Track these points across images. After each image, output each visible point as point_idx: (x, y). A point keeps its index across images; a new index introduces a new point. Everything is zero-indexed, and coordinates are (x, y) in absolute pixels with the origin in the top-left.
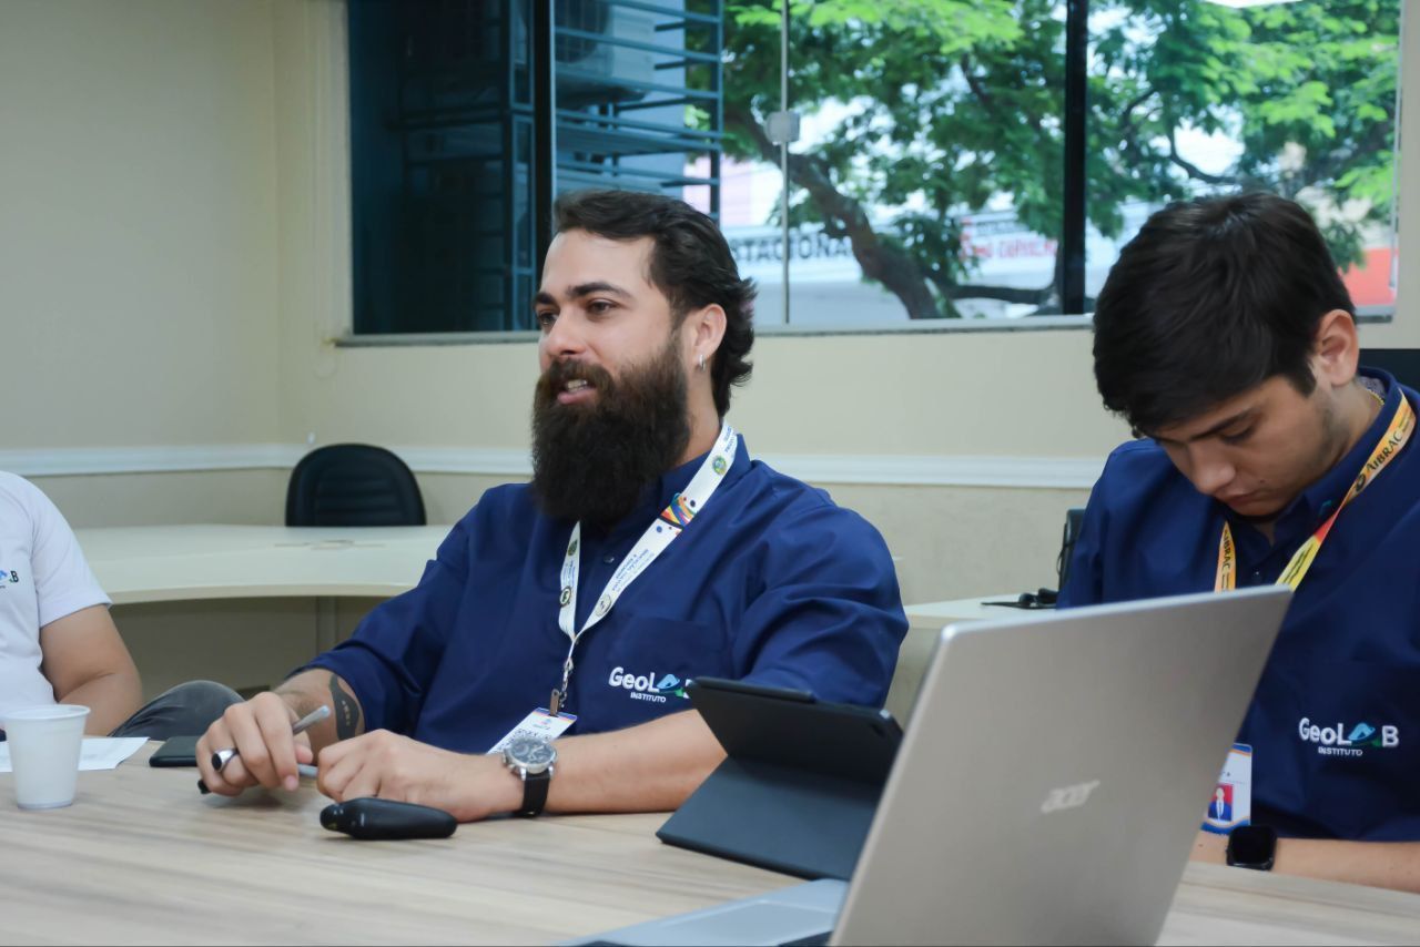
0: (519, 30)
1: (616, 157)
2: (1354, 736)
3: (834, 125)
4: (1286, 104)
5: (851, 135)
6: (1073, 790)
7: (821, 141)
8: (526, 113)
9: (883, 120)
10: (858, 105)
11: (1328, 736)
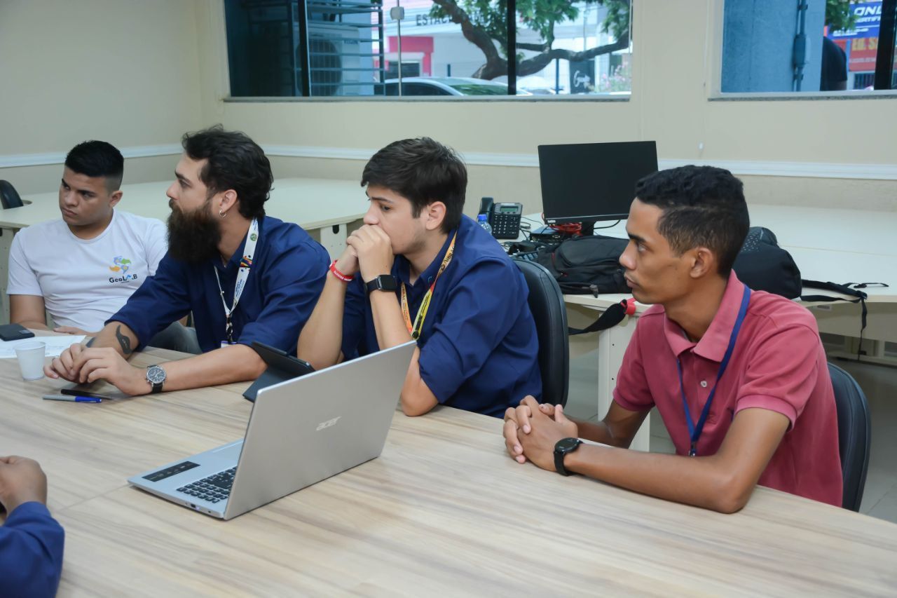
6: (330, 422)
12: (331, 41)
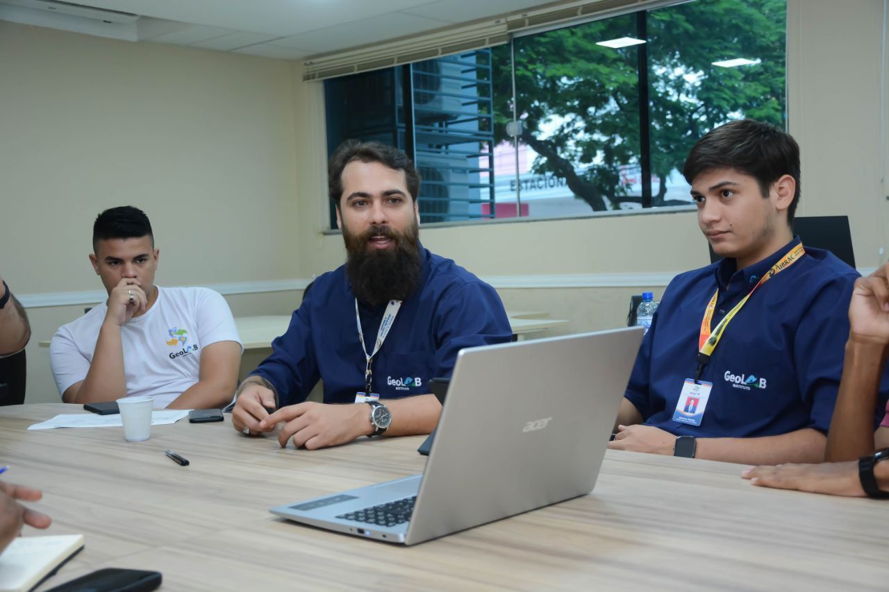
0: (399, 91)
1: (447, 145)
2: (748, 381)
3: (558, 127)
4: (762, 109)
5: (566, 131)
6: (539, 422)
7: (552, 134)
8: (403, 128)
9: (580, 124)
10: (569, 117)
11: (738, 380)
12: (438, 170)
